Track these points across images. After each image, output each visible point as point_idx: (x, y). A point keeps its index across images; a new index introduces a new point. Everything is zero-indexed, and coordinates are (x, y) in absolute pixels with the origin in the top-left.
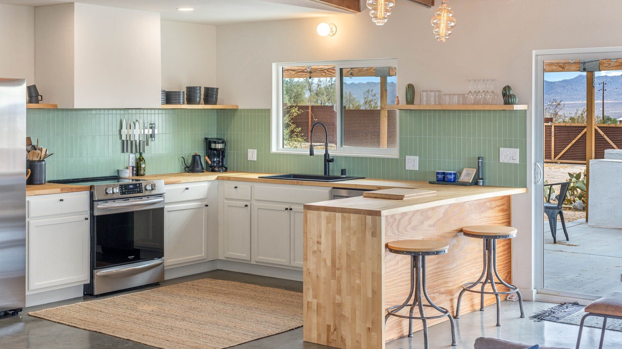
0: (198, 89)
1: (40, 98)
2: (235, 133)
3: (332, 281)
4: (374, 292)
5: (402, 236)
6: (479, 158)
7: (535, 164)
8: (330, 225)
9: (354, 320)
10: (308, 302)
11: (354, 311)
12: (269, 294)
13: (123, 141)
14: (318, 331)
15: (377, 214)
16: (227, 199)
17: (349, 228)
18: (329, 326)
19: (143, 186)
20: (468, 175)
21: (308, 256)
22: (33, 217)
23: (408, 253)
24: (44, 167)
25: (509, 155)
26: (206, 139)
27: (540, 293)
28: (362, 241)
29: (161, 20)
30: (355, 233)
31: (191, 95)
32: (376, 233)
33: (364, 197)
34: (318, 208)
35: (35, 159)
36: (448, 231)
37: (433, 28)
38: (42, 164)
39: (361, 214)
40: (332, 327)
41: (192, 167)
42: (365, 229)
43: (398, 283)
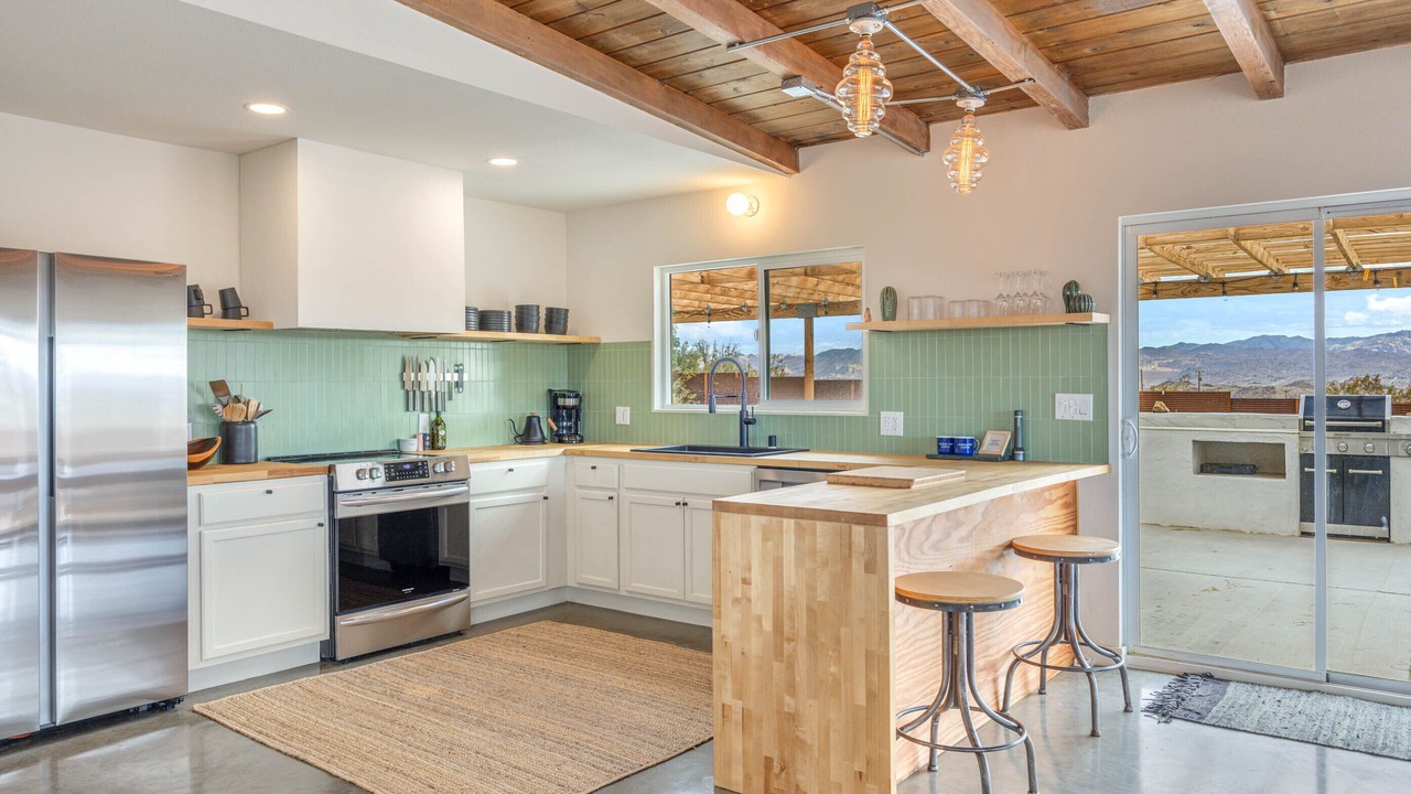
0: (535, 308)
1: (243, 312)
2: (597, 384)
3: (776, 664)
4: (871, 695)
5: (916, 564)
6: (1016, 413)
7: (1123, 422)
8: (770, 544)
9: (825, 753)
10: (723, 705)
11: (826, 732)
12: (648, 655)
13: (407, 392)
14: (744, 767)
15: (878, 521)
16: (580, 487)
17: (813, 552)
18: (768, 761)
19: (430, 465)
20: (996, 442)
21: (723, 609)
22: (207, 525)
23: (942, 606)
24: (253, 434)
25: (1073, 407)
26: (550, 391)
27: (1134, 653)
28: (843, 581)
29: (464, 195)
30: (825, 564)
31: (524, 319)
32: (875, 563)
33: (829, 483)
34: (743, 509)
35: (236, 419)
36: (990, 548)
37: (946, 169)
38: (250, 428)
39: (839, 521)
40: (775, 763)
41: (527, 435)
42: (850, 556)
43: (909, 661)
